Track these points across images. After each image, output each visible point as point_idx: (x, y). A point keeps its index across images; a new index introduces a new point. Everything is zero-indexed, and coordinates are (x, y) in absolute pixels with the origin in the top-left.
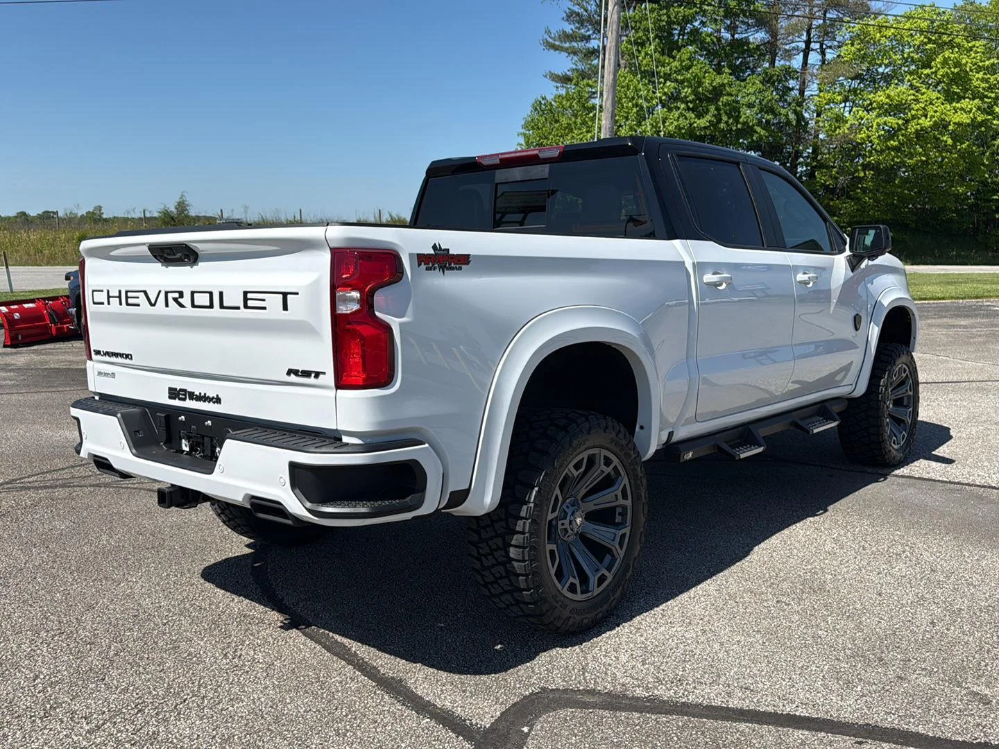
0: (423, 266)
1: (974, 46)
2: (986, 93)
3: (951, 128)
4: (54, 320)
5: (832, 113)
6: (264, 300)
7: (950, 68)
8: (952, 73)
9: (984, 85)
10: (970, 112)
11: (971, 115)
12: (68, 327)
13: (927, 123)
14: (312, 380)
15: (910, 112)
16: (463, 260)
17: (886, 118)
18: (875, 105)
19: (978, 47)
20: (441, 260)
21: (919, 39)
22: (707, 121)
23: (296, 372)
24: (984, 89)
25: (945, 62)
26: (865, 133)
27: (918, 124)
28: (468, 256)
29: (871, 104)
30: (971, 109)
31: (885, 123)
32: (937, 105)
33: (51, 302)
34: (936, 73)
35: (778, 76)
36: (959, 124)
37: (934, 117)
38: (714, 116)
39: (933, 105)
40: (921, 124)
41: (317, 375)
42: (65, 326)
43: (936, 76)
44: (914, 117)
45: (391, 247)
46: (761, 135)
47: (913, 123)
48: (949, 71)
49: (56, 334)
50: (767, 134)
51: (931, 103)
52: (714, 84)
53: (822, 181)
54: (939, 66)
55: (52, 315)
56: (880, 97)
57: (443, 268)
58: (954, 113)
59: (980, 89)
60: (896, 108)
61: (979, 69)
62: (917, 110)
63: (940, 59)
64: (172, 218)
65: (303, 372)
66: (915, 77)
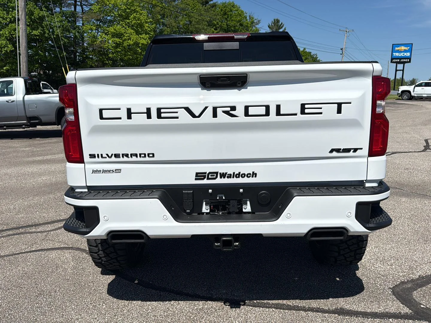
1: (143, 13)
2: (150, 33)
3: (140, 45)
5: (92, 34)
6: (321, 108)
7: (136, 21)
8: (138, 23)
9: (149, 29)
10: (146, 39)
11: (147, 41)
13: (131, 42)
14: (351, 153)
15: (124, 37)
17: (115, 39)
18: (110, 33)
19: (144, 14)
21: (124, 7)
22: (39, 32)
23: (338, 151)
24: (149, 31)
25: (135, 18)
26: (107, 44)
27: (128, 43)
29: (108, 32)
30: (146, 38)
31: (115, 40)
32: (134, 35)
34: (131, 22)
35: (69, 15)
36: (143, 44)
37: (134, 40)
38: (41, 30)
39: (132, 35)
40: (129, 43)
41: (355, 150)
43: (132, 23)
44: (125, 40)
46: (65, 41)
47: (126, 42)
48: (136, 22)
50: (68, 41)
51: (131, 34)
52: (40, 15)
53: (91, 64)
54: (132, 19)
56: (111, 29)
58: (140, 39)
59: (147, 31)
60: (119, 35)
61: (146, 22)
62: (127, 37)
63: (132, 16)
65: (344, 149)
66: (124, 23)
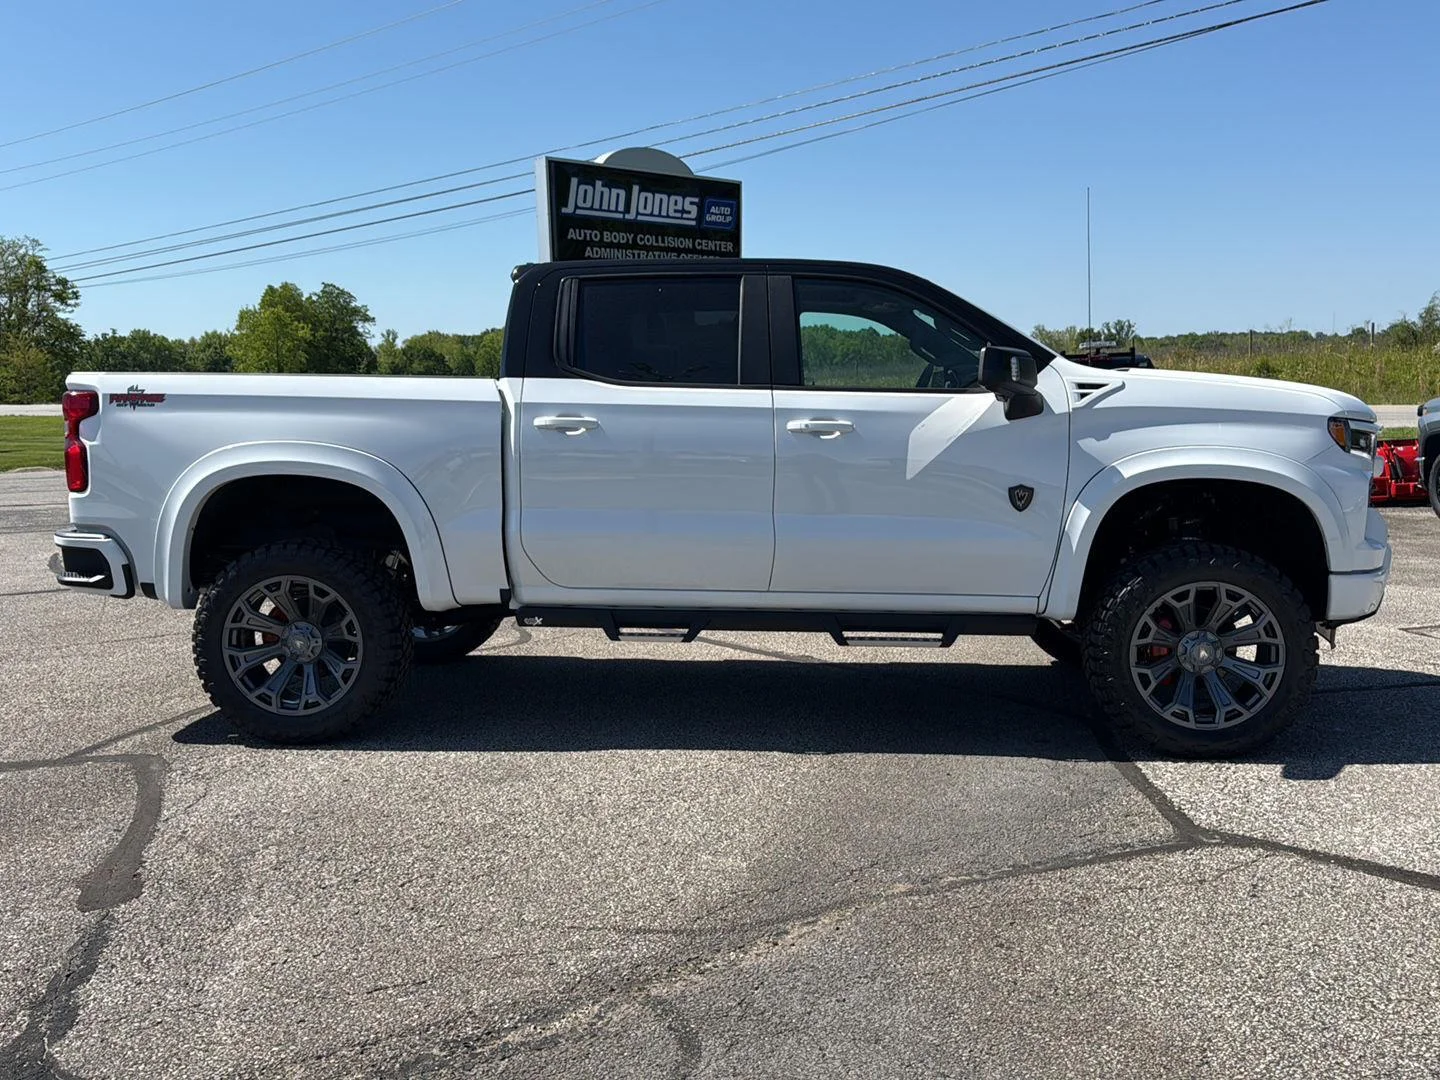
0: (115, 403)
4: (1397, 474)
12: (1415, 486)
16: (157, 399)
20: (135, 399)
28: (163, 395)
33: (1401, 449)
42: (1412, 484)
45: (92, 389)
49: (1397, 495)
55: (1394, 468)
57: (134, 405)
64: (1414, 333)
